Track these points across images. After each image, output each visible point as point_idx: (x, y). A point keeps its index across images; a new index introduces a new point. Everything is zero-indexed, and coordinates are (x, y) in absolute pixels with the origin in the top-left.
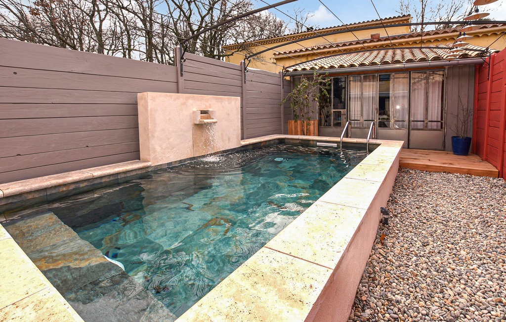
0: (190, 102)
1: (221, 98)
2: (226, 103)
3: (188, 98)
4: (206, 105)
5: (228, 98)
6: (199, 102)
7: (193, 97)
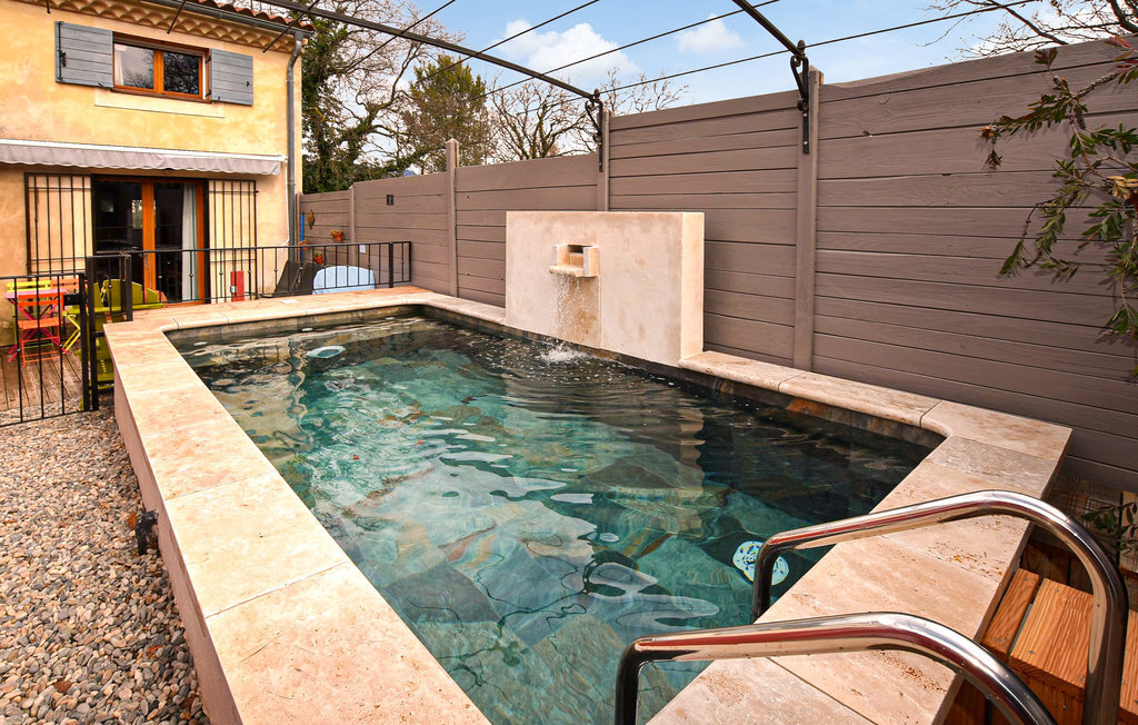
0: (558, 226)
1: (619, 218)
2: (636, 229)
3: (554, 219)
4: (585, 234)
5: (639, 218)
6: (572, 228)
7: (563, 217)
